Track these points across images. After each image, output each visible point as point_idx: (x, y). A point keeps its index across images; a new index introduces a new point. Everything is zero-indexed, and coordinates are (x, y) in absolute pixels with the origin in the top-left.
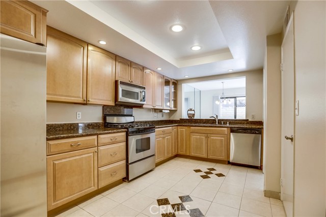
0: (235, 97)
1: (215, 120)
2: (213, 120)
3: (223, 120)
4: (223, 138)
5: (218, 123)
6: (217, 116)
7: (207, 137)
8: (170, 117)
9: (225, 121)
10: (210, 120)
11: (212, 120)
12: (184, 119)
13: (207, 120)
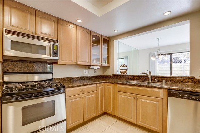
0: (171, 54)
1: (147, 77)
2: (146, 76)
3: (157, 77)
4: (157, 103)
5: (152, 80)
6: (150, 72)
7: (136, 99)
8: (104, 73)
9: (160, 79)
10: (142, 76)
11: (144, 76)
12: (116, 75)
13: (139, 76)
